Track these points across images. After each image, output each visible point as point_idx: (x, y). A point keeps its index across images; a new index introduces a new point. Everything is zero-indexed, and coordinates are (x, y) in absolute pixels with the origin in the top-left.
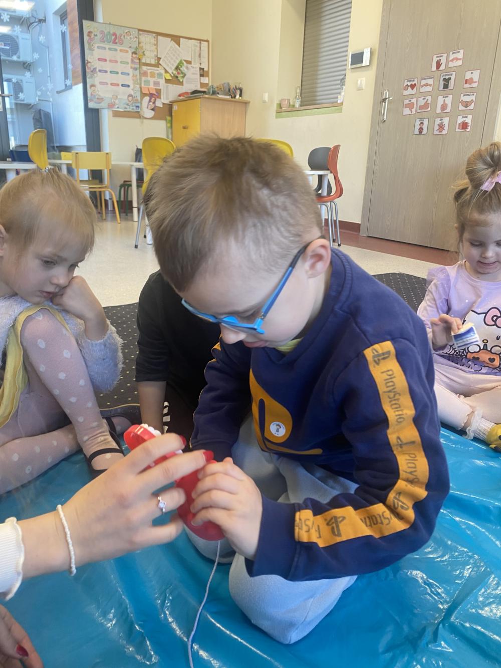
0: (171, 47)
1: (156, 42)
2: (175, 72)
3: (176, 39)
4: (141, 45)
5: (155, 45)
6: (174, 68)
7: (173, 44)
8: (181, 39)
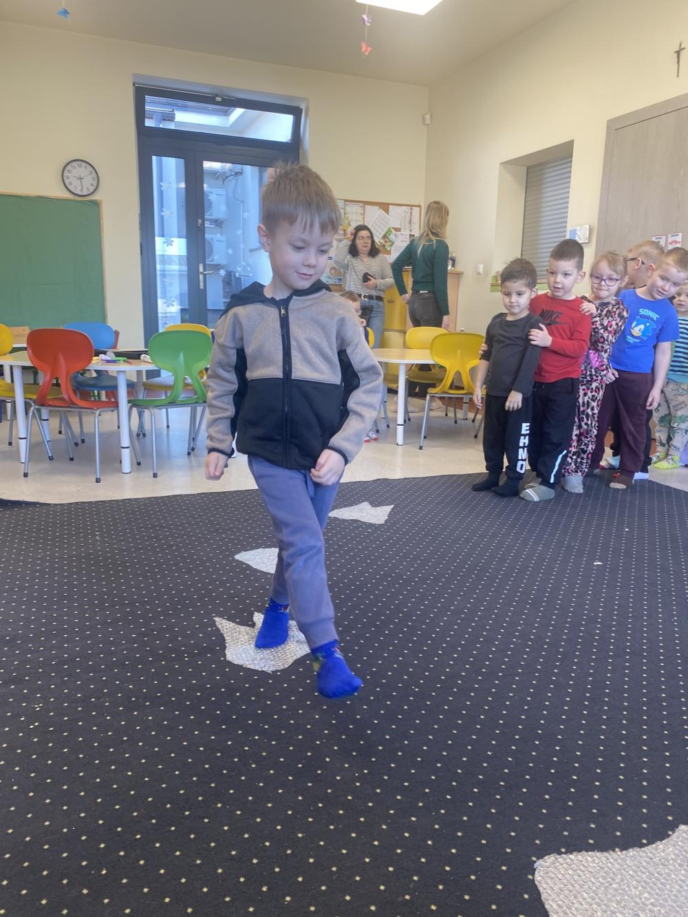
0: (379, 215)
1: (363, 212)
2: (382, 241)
3: (385, 207)
4: (347, 216)
5: (362, 214)
6: (381, 237)
7: (382, 212)
8: (390, 206)
